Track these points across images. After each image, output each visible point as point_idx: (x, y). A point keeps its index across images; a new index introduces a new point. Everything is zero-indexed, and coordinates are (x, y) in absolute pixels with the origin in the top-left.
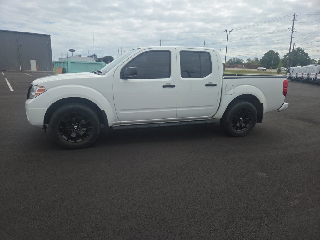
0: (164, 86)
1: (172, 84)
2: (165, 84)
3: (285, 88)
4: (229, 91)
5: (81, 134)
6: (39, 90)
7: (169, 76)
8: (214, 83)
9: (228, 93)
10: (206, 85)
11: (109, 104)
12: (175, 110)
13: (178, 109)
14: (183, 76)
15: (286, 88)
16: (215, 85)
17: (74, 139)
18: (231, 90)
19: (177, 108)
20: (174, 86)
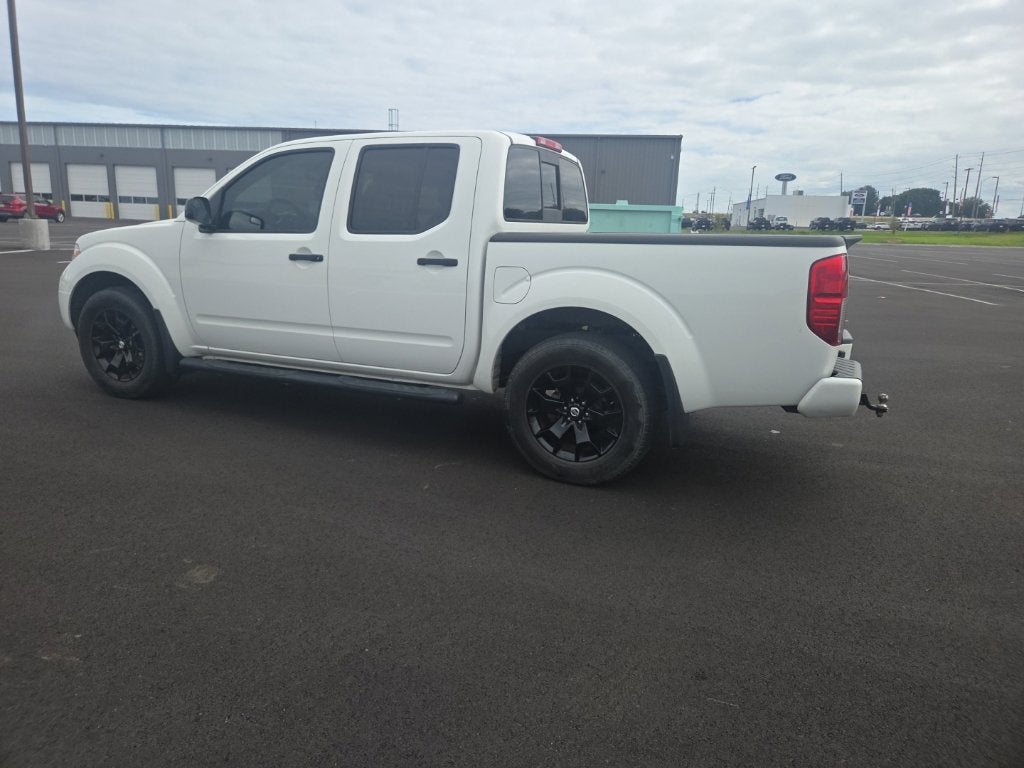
0: (293, 259)
1: (315, 252)
2: (295, 252)
3: (820, 295)
4: (506, 290)
8: (448, 256)
9: (504, 298)
10: (422, 262)
11: (173, 296)
12: (329, 334)
13: (338, 335)
14: (354, 226)
15: (836, 301)
16: (453, 263)
18: (517, 287)
19: (333, 328)
20: (318, 259)
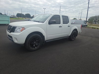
0: (59, 27)
2: (59, 26)
5: (37, 45)
6: (22, 29)
7: (60, 24)
9: (72, 29)
10: (68, 26)
14: (63, 24)
16: (70, 26)
17: (34, 47)
20: (61, 27)
